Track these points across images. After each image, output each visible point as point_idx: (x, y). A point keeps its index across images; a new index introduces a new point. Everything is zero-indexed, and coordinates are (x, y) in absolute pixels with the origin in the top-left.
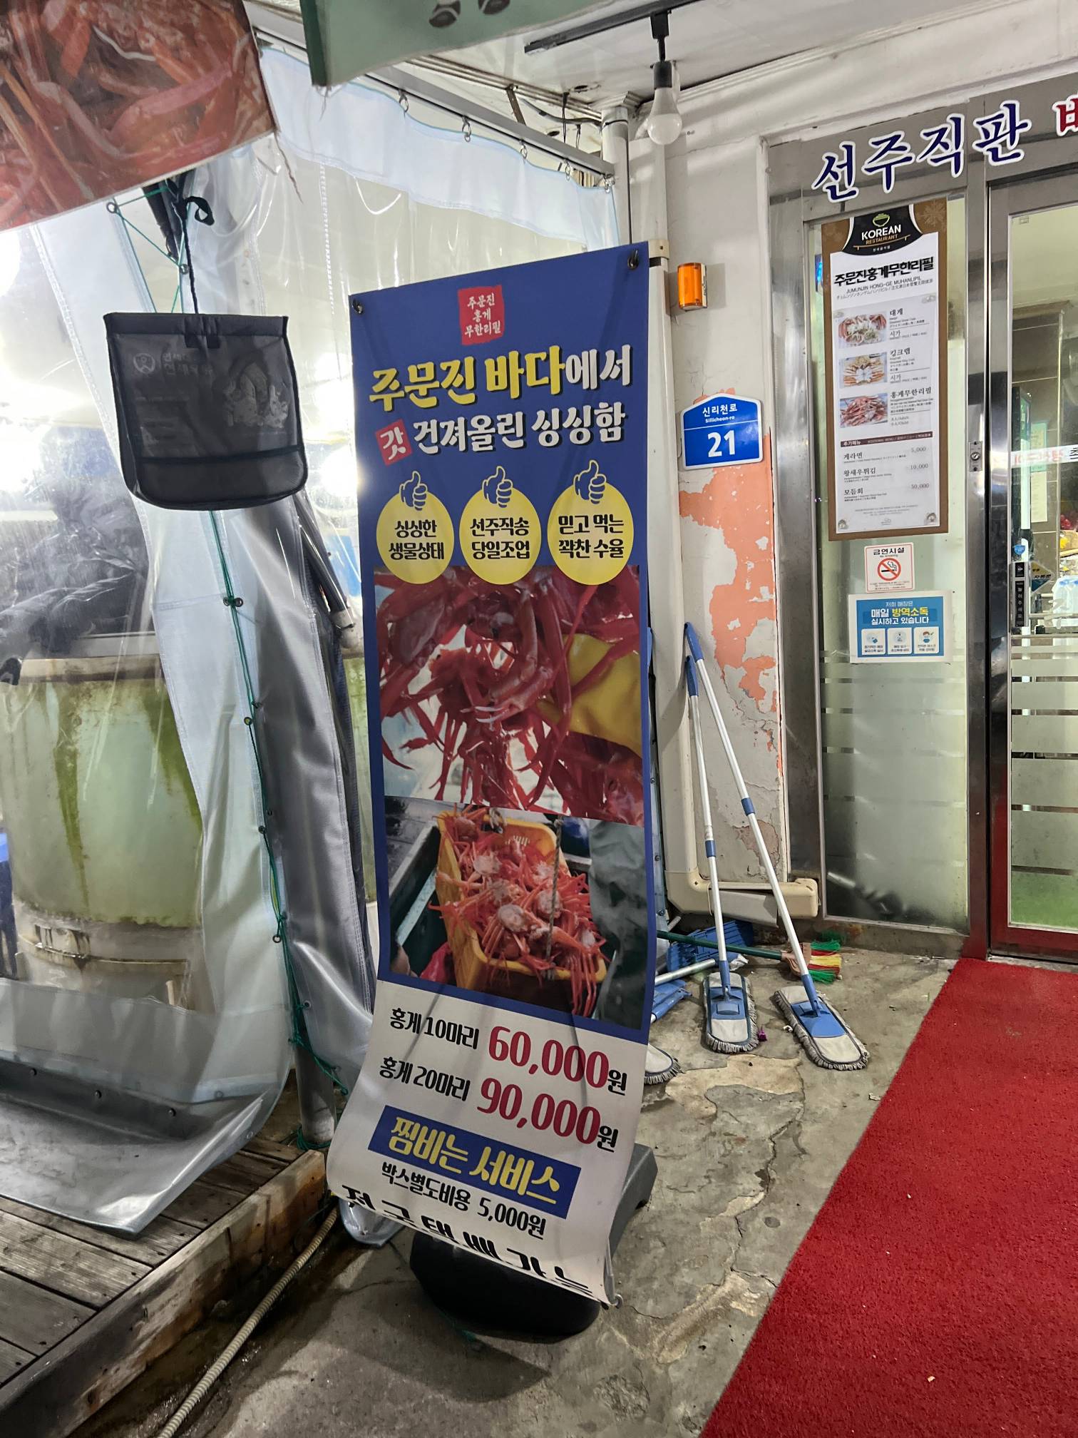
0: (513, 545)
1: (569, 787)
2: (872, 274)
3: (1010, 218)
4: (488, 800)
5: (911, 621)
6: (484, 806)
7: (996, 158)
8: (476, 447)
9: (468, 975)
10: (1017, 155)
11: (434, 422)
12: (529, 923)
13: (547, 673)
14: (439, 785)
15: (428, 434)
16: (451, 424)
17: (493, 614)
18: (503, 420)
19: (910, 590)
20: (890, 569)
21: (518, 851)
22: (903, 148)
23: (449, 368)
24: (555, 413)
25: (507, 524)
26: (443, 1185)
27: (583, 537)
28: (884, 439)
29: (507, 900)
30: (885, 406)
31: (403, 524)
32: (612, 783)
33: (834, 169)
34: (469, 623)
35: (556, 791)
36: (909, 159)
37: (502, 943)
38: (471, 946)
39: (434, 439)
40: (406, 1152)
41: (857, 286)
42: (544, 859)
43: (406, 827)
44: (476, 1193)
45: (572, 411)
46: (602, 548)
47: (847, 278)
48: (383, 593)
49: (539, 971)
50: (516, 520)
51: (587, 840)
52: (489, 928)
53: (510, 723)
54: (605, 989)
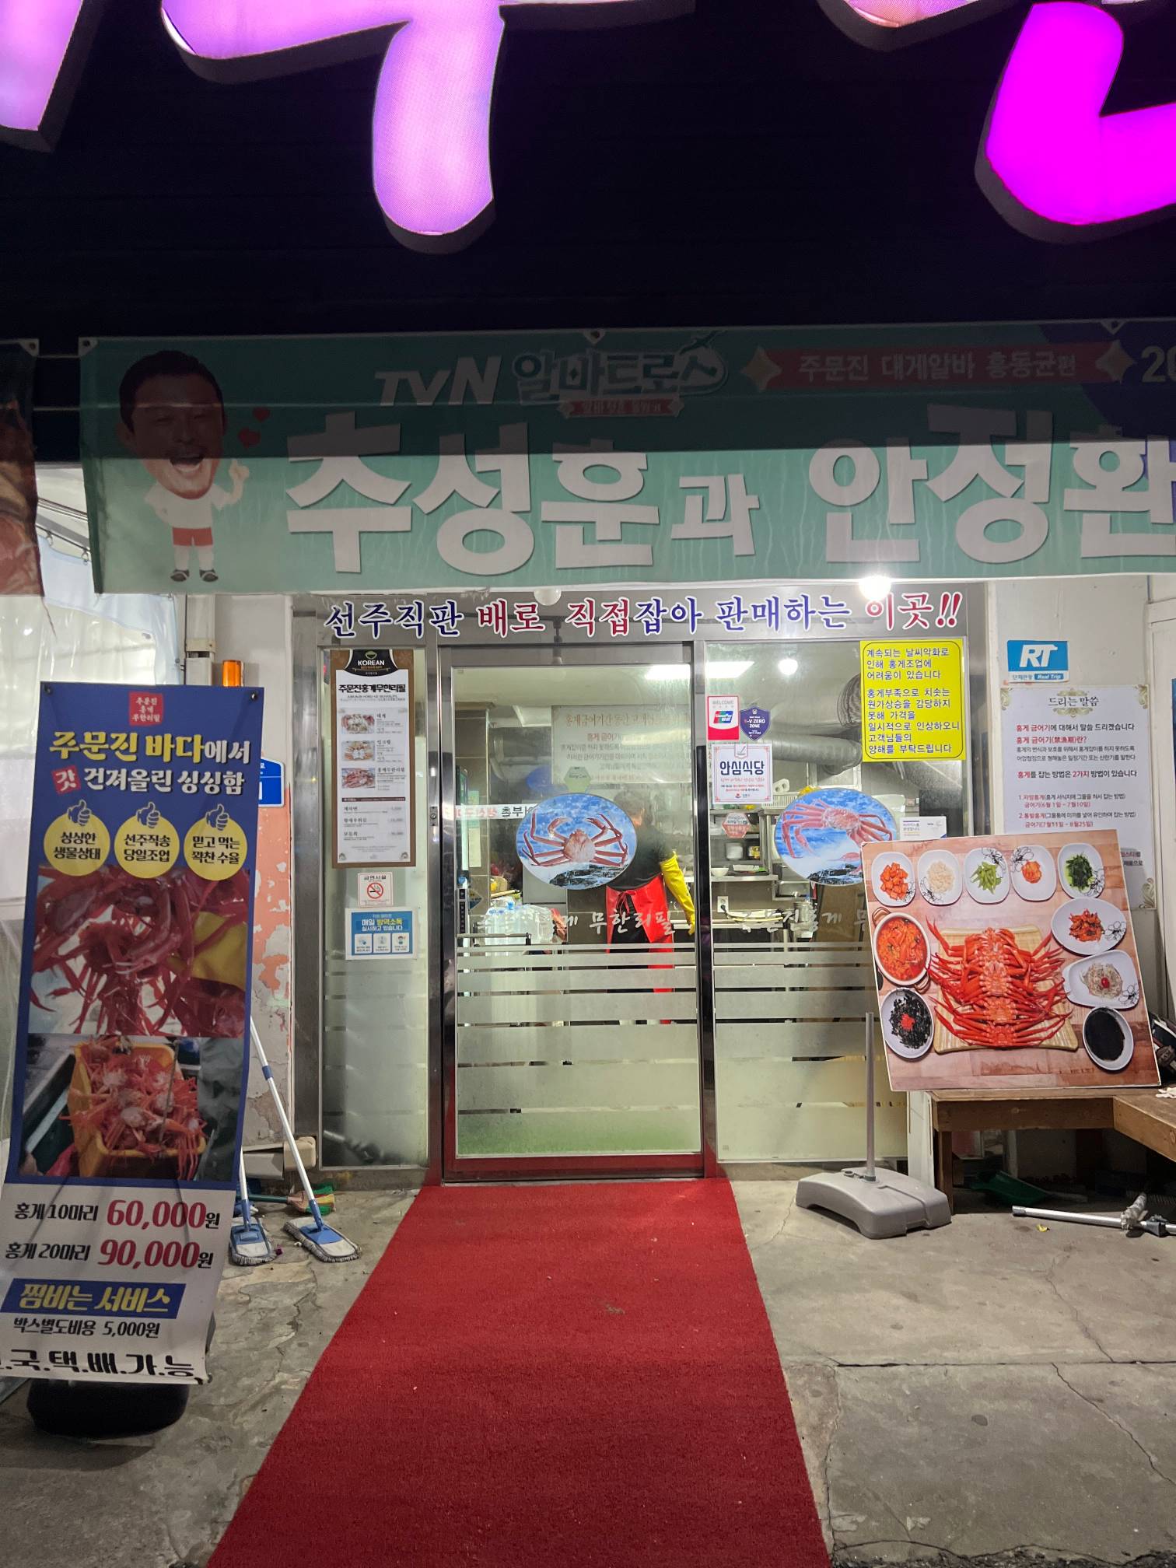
0: (157, 853)
1: (187, 1017)
2: (365, 688)
3: (452, 669)
4: (120, 1030)
5: (391, 928)
6: (116, 1035)
7: (443, 632)
8: (134, 789)
9: (90, 1165)
10: (456, 633)
11: (101, 770)
12: (146, 1118)
13: (176, 938)
14: (78, 1022)
15: (96, 778)
16: (115, 773)
17: (136, 897)
18: (157, 774)
19: (390, 906)
20: (376, 890)
21: (142, 1066)
22: (386, 614)
23: (117, 738)
24: (195, 774)
25: (154, 839)
26: (72, 1322)
27: (210, 850)
28: (372, 799)
29: (129, 1104)
30: (373, 776)
31: (68, 834)
32: (220, 1011)
33: (339, 616)
34: (116, 903)
35: (177, 1020)
36: (390, 621)
37: (123, 1137)
38: (95, 1144)
39: (101, 780)
40: (37, 1305)
41: (355, 694)
42: (163, 1070)
43: (44, 1057)
44: (100, 1320)
45: (208, 774)
46: (223, 858)
47: (349, 688)
48: (44, 882)
49: (152, 1153)
50: (161, 837)
51: (199, 1053)
52: (111, 1129)
53: (142, 974)
54: (204, 1158)
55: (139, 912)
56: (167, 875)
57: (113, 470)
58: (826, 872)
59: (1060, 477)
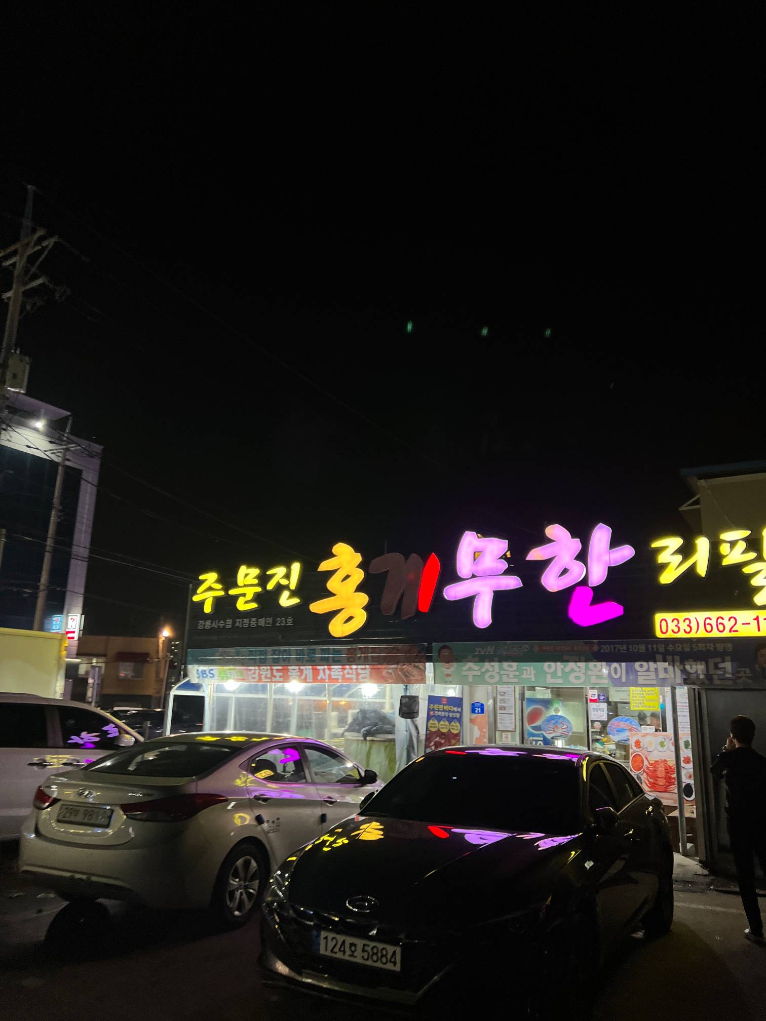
0: (446, 728)
8: (442, 715)
15: (436, 713)
16: (439, 712)
18: (446, 713)
27: (454, 728)
28: (505, 714)
30: (506, 708)
31: (431, 724)
45: (454, 713)
48: (428, 732)
50: (446, 725)
55: (443, 739)
56: (447, 732)
57: (437, 664)
58: (621, 740)
59: (587, 669)
